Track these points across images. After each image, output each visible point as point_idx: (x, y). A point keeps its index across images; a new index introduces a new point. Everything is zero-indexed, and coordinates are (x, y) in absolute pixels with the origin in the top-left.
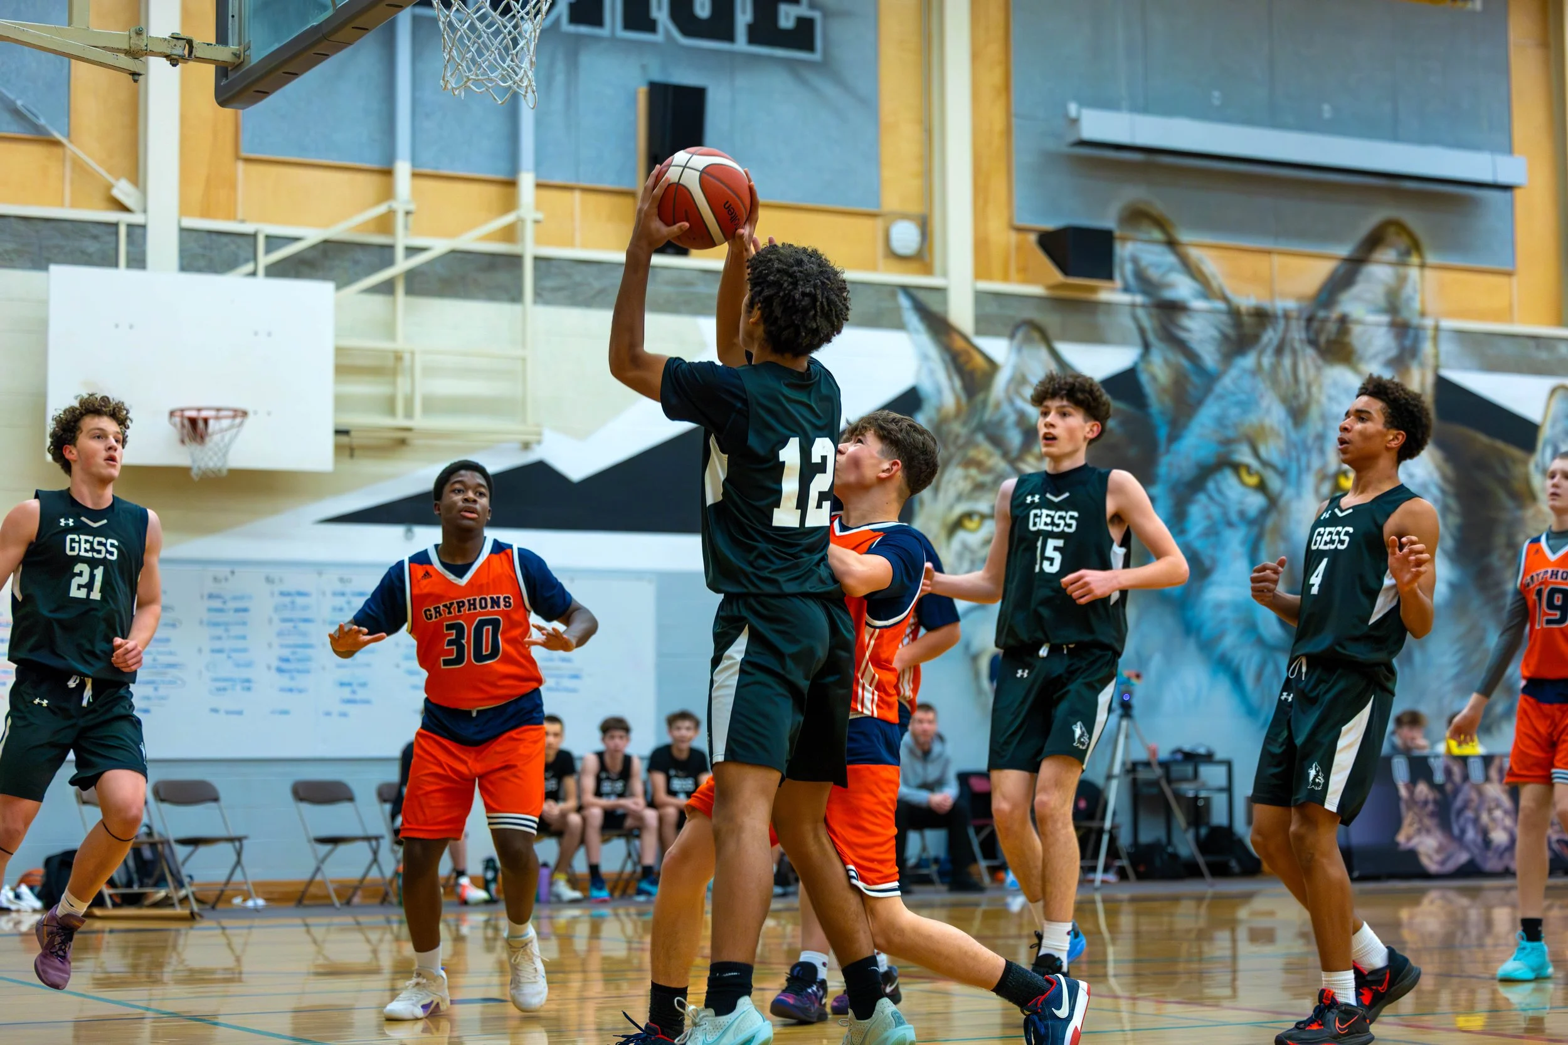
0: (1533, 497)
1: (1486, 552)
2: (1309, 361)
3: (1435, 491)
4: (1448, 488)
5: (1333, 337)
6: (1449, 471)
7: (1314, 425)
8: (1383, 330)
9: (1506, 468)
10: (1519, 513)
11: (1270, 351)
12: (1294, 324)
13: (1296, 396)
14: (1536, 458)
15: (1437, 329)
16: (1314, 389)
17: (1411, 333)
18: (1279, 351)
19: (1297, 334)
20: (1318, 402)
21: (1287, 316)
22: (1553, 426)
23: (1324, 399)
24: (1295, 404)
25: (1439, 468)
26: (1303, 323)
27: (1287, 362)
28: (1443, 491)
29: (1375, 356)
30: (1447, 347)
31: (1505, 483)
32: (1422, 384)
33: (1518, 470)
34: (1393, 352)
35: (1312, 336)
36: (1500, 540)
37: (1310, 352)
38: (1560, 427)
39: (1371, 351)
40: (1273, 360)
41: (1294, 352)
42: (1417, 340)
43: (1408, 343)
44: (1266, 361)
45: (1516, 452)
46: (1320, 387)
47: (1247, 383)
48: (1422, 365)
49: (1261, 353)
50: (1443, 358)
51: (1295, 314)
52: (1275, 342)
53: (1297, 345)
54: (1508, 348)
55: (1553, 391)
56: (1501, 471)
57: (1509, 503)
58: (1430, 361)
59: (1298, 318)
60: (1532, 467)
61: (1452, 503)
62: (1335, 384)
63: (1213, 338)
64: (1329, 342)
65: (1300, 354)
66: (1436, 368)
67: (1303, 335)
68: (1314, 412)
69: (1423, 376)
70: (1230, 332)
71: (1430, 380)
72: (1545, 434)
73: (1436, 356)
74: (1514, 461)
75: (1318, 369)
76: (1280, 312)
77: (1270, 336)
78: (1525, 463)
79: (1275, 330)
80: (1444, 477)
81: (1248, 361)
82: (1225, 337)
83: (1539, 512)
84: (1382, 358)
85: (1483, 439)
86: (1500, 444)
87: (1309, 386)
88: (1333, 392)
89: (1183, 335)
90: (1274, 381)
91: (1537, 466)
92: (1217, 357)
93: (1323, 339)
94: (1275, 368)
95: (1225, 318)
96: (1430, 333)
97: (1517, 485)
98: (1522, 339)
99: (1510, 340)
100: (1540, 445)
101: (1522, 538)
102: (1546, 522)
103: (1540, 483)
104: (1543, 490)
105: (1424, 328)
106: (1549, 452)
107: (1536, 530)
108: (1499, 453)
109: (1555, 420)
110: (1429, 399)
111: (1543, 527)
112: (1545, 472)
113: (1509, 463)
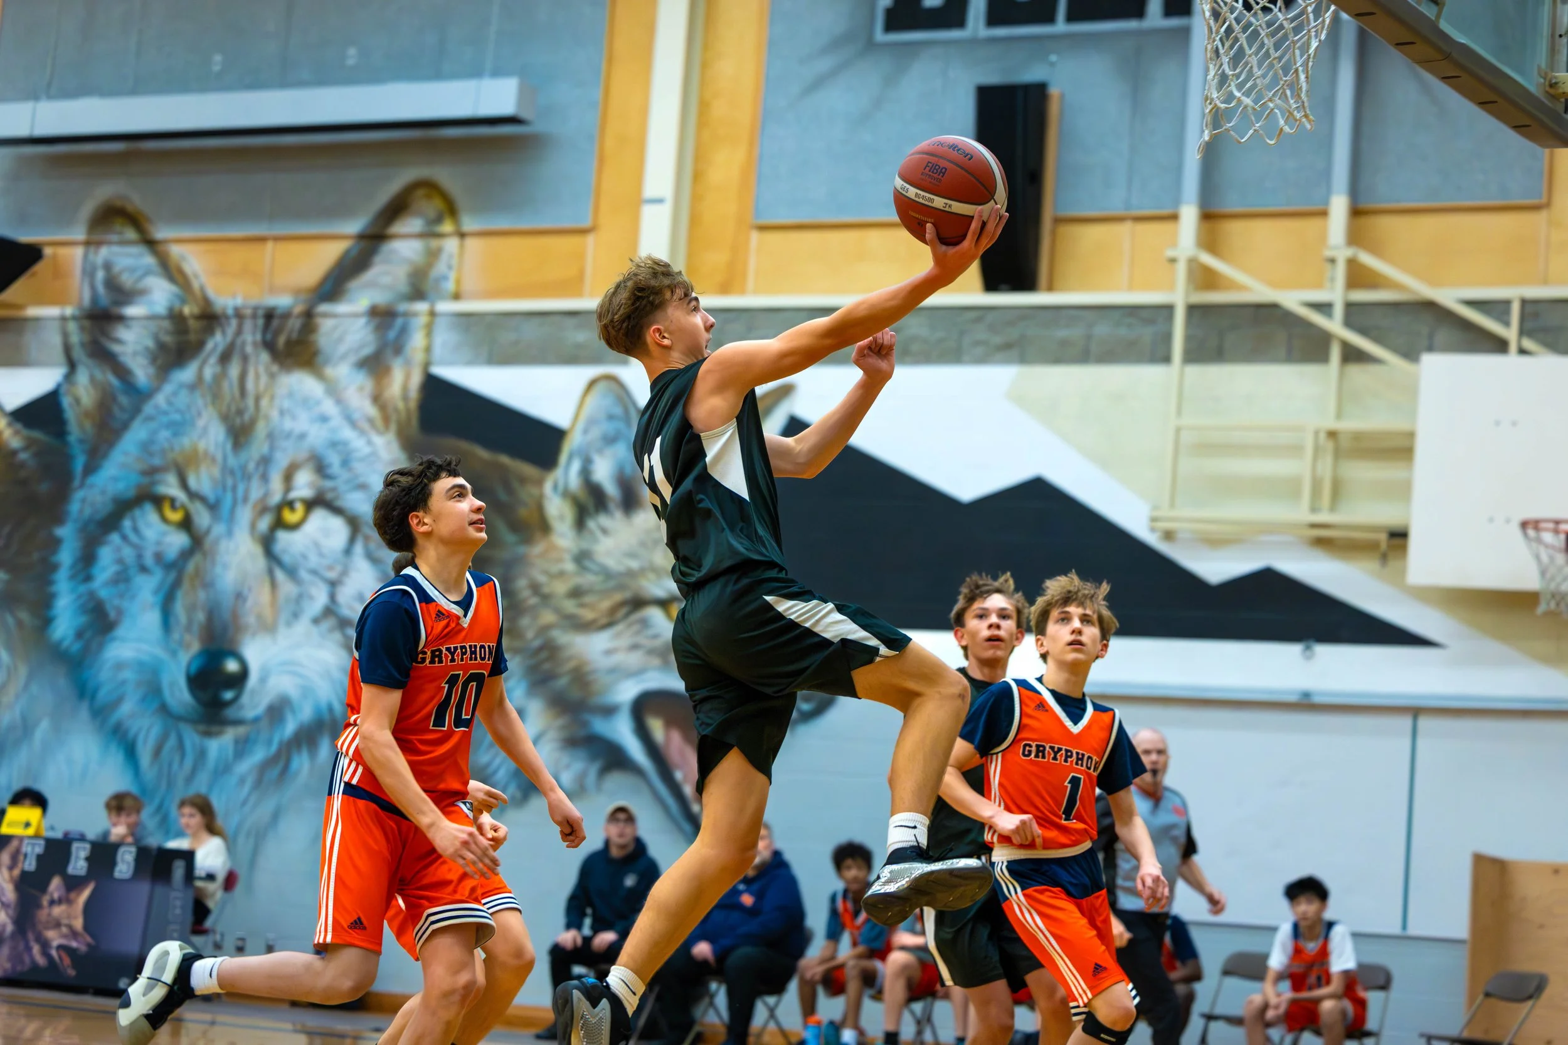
0: (545, 527)
2: (261, 369)
5: (295, 336)
7: (258, 446)
8: (362, 321)
9: (510, 490)
10: (522, 549)
11: (213, 360)
12: (248, 325)
13: (240, 412)
14: (558, 473)
15: (432, 314)
16: (264, 403)
17: (399, 322)
18: (225, 358)
19: (251, 337)
20: (267, 418)
21: (239, 314)
22: (586, 431)
23: (275, 414)
24: (238, 421)
26: (261, 322)
27: (234, 370)
29: (344, 357)
30: (443, 338)
32: (405, 388)
33: (526, 493)
34: (368, 350)
35: (269, 336)
37: (265, 357)
38: (596, 433)
39: (342, 348)
40: (218, 369)
41: (245, 359)
42: (404, 331)
43: (392, 334)
44: (209, 372)
45: (528, 469)
46: (272, 398)
47: (183, 398)
48: (408, 363)
49: (204, 362)
50: (438, 351)
51: (248, 312)
52: (222, 348)
53: (249, 349)
54: (531, 332)
55: (592, 383)
56: (503, 496)
58: (419, 357)
59: (254, 316)
60: (548, 488)
62: (291, 395)
63: (147, 349)
64: (289, 343)
65: (252, 361)
66: (427, 364)
67: (259, 337)
68: (261, 429)
69: (407, 377)
70: (167, 339)
71: (416, 379)
72: (573, 442)
73: (428, 349)
74: (523, 480)
75: (272, 376)
76: (230, 312)
77: (217, 341)
78: (540, 483)
79: (224, 333)
81: (187, 374)
82: (161, 346)
83: (554, 547)
84: (353, 359)
85: (483, 453)
86: (505, 459)
87: (258, 399)
88: (286, 404)
89: (116, 348)
90: (215, 394)
91: (555, 487)
92: (151, 370)
93: (281, 340)
94: (218, 379)
95: (166, 324)
96: (423, 320)
97: (523, 512)
98: (557, 318)
99: (537, 321)
100: (563, 458)
101: (521, 583)
102: (560, 560)
103: (557, 509)
104: (561, 518)
105: (415, 314)
106: (576, 466)
107: (546, 573)
108: (503, 469)
109: (591, 422)
110: (413, 404)
111: (555, 568)
112: (566, 494)
113: (516, 485)
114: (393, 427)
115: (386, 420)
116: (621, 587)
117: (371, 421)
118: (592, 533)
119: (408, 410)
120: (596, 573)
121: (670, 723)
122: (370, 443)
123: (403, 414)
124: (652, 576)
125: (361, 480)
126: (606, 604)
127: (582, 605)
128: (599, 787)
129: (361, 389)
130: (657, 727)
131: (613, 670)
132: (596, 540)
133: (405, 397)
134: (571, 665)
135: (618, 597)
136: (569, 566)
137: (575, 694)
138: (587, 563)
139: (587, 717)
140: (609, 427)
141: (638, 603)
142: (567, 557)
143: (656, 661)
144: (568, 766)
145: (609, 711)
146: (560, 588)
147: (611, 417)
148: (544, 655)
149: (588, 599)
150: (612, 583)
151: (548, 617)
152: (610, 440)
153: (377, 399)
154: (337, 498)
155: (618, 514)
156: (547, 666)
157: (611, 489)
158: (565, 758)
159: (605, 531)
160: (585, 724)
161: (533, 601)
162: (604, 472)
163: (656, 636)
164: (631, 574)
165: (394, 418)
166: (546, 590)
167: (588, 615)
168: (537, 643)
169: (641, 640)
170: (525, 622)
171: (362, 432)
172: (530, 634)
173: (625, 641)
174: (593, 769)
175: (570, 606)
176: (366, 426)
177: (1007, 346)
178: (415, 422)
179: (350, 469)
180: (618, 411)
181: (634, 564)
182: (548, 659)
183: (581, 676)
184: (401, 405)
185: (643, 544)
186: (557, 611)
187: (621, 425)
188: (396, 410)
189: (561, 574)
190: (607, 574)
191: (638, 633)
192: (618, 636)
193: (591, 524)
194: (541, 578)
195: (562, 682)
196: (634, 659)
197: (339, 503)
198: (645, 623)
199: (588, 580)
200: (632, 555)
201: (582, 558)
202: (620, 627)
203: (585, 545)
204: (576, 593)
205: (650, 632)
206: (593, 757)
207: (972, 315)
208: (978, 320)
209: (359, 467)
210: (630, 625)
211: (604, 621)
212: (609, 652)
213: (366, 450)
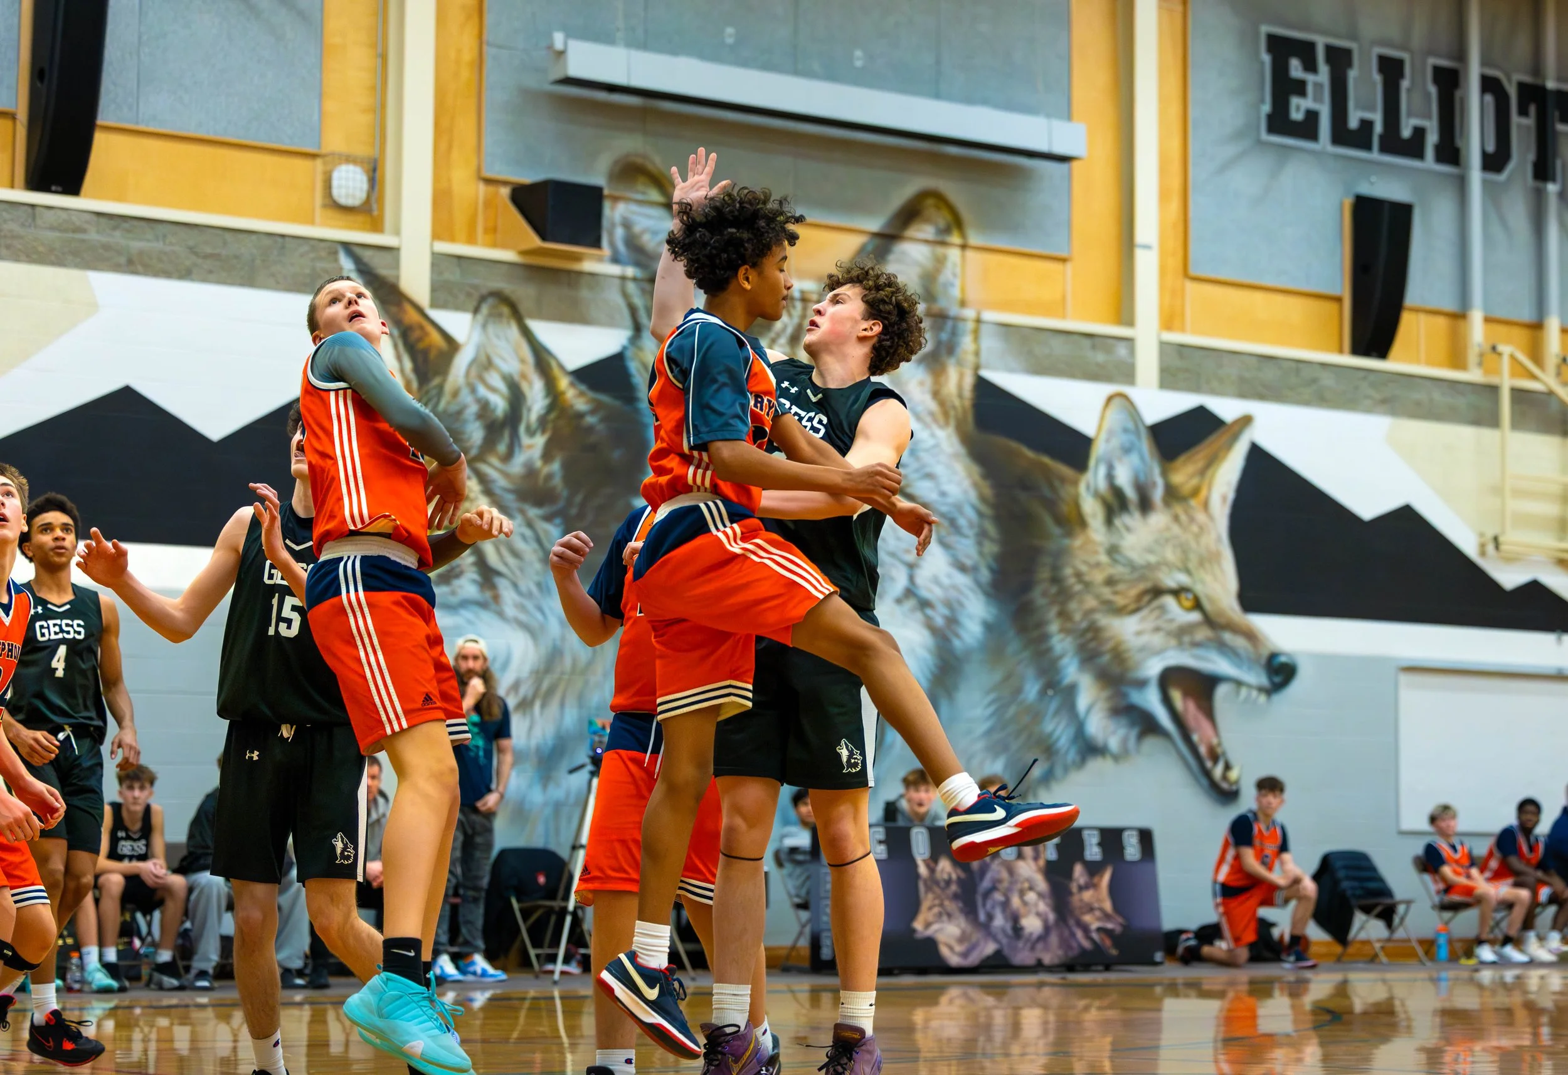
0: (1082, 522)
1: (1027, 586)
3: (970, 513)
4: (984, 509)
6: (988, 492)
14: (1089, 476)
15: (978, 321)
17: (950, 324)
22: (1108, 441)
25: (975, 485)
28: (980, 514)
30: (990, 343)
31: (1051, 505)
32: (960, 387)
33: (1066, 492)
34: (928, 348)
36: (1044, 574)
38: (1115, 442)
42: (954, 333)
43: (944, 336)
48: (960, 364)
52: (789, 330)
54: (1058, 346)
55: (1110, 399)
56: (1047, 492)
57: (1056, 530)
58: (970, 359)
60: (1082, 488)
61: (991, 529)
66: (977, 367)
69: (961, 376)
71: (969, 381)
72: (1099, 450)
73: (977, 353)
74: (1063, 480)
76: (797, 295)
78: (1075, 483)
79: (790, 315)
80: (983, 498)
83: (1089, 541)
85: (1029, 453)
86: (1046, 460)
91: (1088, 487)
96: (970, 325)
97: (1065, 509)
98: (1076, 337)
99: (1062, 338)
100: (1092, 463)
101: (1068, 571)
102: (1096, 552)
103: (1091, 508)
104: (1094, 516)
105: (964, 320)
106: (1102, 471)
107: (1085, 562)
108: (1046, 471)
109: (1111, 433)
110: (968, 403)
111: (1093, 560)
112: (1097, 495)
113: (1057, 483)
114: (952, 422)
115: (946, 414)
116: (1143, 578)
117: (932, 414)
118: (1118, 529)
119: (963, 407)
120: (1124, 565)
121: (1186, 694)
122: (933, 435)
123: (960, 410)
124: (1164, 568)
125: (928, 470)
126: (1133, 592)
127: (1116, 593)
128: (1138, 751)
129: (922, 383)
130: (1177, 696)
131: (1142, 649)
132: (1122, 537)
133: (960, 396)
134: (1109, 645)
135: (1142, 586)
136: (1103, 558)
137: (1116, 670)
138: (1117, 557)
139: (1125, 689)
140: (1125, 438)
141: (1157, 592)
142: (1101, 550)
143: (1173, 642)
144: (1114, 733)
145: (1142, 684)
146: (1098, 577)
147: (1126, 430)
148: (1089, 635)
149: (1120, 587)
150: (1136, 575)
151: (1091, 602)
152: (1127, 450)
153: (936, 394)
154: (908, 486)
155: (1137, 515)
156: (1092, 645)
157: (1130, 493)
158: (1111, 725)
159: (1128, 529)
160: (1124, 695)
161: (1078, 587)
162: (1124, 478)
163: (1171, 621)
164: (1149, 567)
165: (952, 413)
166: (1087, 578)
167: (1120, 601)
168: (1084, 625)
169: (1160, 623)
170: (1073, 606)
171: (926, 426)
172: (1077, 617)
173: (1149, 625)
174: (1134, 733)
175: (1106, 592)
176: (928, 419)
177: (1384, 401)
178: (970, 418)
179: (917, 459)
180: (1131, 425)
181: (1152, 559)
182: (1092, 639)
183: (1119, 655)
184: (957, 402)
185: (1157, 542)
186: (1097, 597)
187: (1133, 438)
188: (954, 407)
189: (1098, 565)
190: (1132, 566)
191: (1158, 618)
192: (1143, 620)
193: (1118, 522)
194: (1084, 568)
195: (1106, 659)
196: (1157, 640)
197: (909, 490)
198: (1163, 609)
199: (1119, 570)
200: (1150, 551)
201: (1113, 551)
202: (1144, 612)
203: (1114, 540)
204: (1110, 582)
205: (1169, 616)
206: (1132, 724)
207: (1361, 374)
208: (1365, 378)
209: (925, 457)
210: (1152, 611)
211: (1133, 606)
212: (1139, 633)
213: (931, 442)
